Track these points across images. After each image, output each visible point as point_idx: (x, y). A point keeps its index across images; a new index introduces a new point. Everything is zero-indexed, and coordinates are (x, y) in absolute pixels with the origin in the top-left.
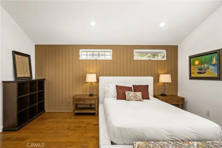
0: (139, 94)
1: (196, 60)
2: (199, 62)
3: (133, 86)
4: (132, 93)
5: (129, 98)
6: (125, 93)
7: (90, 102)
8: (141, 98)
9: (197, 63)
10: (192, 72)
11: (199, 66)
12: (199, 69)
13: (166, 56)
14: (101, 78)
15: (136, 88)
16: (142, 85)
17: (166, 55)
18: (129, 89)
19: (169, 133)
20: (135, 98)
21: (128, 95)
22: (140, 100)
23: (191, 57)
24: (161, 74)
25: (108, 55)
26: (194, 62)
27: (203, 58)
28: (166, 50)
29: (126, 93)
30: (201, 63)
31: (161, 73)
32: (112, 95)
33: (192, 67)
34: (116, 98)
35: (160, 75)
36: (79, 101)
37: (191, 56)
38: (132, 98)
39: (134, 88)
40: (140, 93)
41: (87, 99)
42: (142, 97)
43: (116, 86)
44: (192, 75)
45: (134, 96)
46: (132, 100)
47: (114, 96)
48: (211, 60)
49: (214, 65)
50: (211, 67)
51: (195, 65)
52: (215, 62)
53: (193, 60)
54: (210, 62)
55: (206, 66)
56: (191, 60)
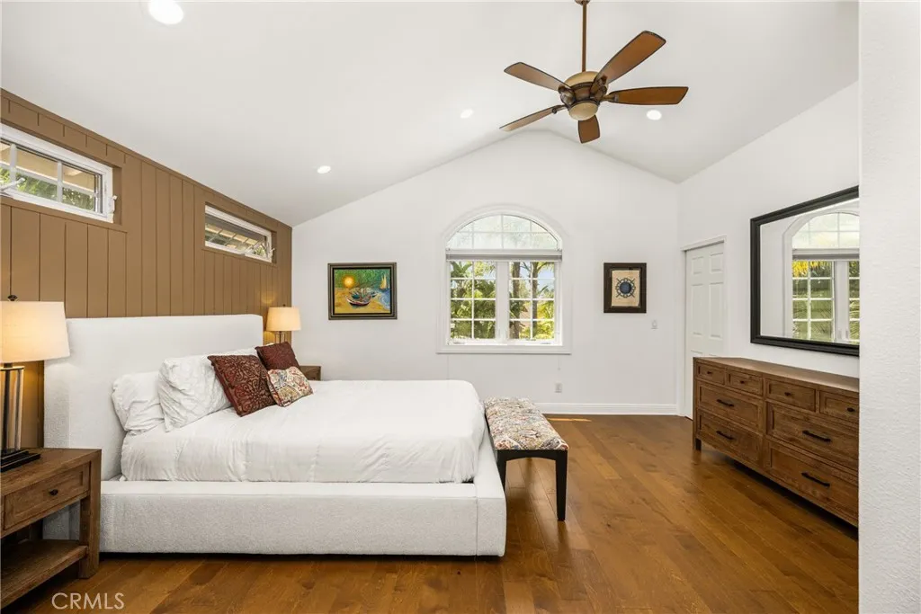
1: (347, 276)
2: (354, 280)
4: (289, 376)
5: (291, 393)
9: (349, 282)
10: (336, 301)
11: (354, 290)
12: (354, 297)
21: (282, 381)
23: (335, 268)
26: (343, 281)
27: (364, 273)
29: (274, 377)
30: (359, 284)
33: (336, 289)
37: (335, 265)
44: (338, 310)
48: (379, 281)
49: (384, 291)
50: (379, 294)
51: (344, 286)
52: (385, 284)
53: (340, 275)
54: (376, 284)
55: (369, 290)
56: (336, 275)
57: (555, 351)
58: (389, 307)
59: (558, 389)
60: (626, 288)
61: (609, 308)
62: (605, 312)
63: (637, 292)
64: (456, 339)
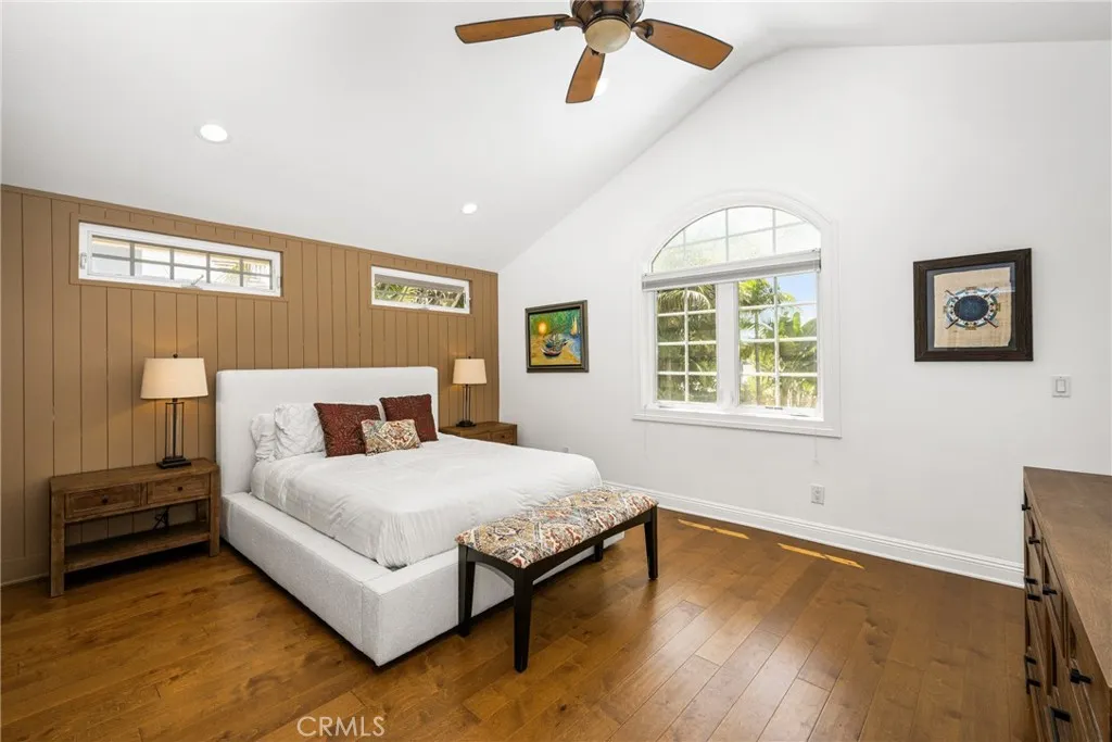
0: (408, 426)
1: (542, 321)
2: (547, 325)
3: (383, 401)
4: (385, 427)
5: (379, 444)
6: (360, 427)
7: (179, 495)
8: (417, 439)
9: (543, 328)
10: (532, 351)
11: (547, 337)
12: (548, 346)
13: (471, 302)
14: (227, 377)
15: (396, 408)
16: (412, 397)
17: (467, 298)
18: (370, 413)
19: (522, 497)
20: (398, 441)
21: (373, 433)
22: (415, 446)
23: (530, 312)
24: (458, 358)
25: (263, 279)
26: (537, 328)
27: (555, 317)
28: (470, 282)
29: (366, 427)
30: (552, 331)
31: (455, 354)
32: (302, 444)
33: (532, 337)
34: (324, 453)
35: (457, 361)
36: (105, 502)
37: (531, 309)
38: (388, 441)
39: (385, 409)
40: (412, 421)
41: (159, 483)
42: (419, 436)
43: (315, 405)
44: (535, 362)
45: (394, 434)
46: (388, 448)
47: (308, 450)
48: (570, 326)
49: (574, 337)
50: (571, 342)
51: (539, 334)
52: (575, 329)
53: (535, 321)
54: (566, 329)
55: (561, 337)
56: (531, 321)
57: (811, 429)
58: (579, 357)
59: (818, 497)
60: (972, 309)
61: (925, 351)
62: (916, 360)
63: (1005, 315)
64: (663, 402)
